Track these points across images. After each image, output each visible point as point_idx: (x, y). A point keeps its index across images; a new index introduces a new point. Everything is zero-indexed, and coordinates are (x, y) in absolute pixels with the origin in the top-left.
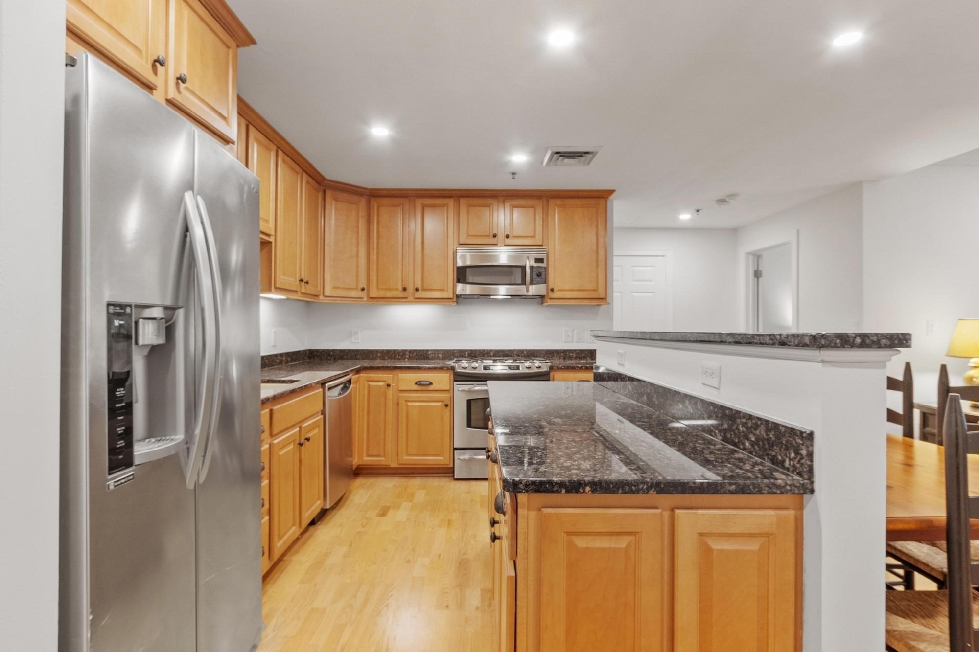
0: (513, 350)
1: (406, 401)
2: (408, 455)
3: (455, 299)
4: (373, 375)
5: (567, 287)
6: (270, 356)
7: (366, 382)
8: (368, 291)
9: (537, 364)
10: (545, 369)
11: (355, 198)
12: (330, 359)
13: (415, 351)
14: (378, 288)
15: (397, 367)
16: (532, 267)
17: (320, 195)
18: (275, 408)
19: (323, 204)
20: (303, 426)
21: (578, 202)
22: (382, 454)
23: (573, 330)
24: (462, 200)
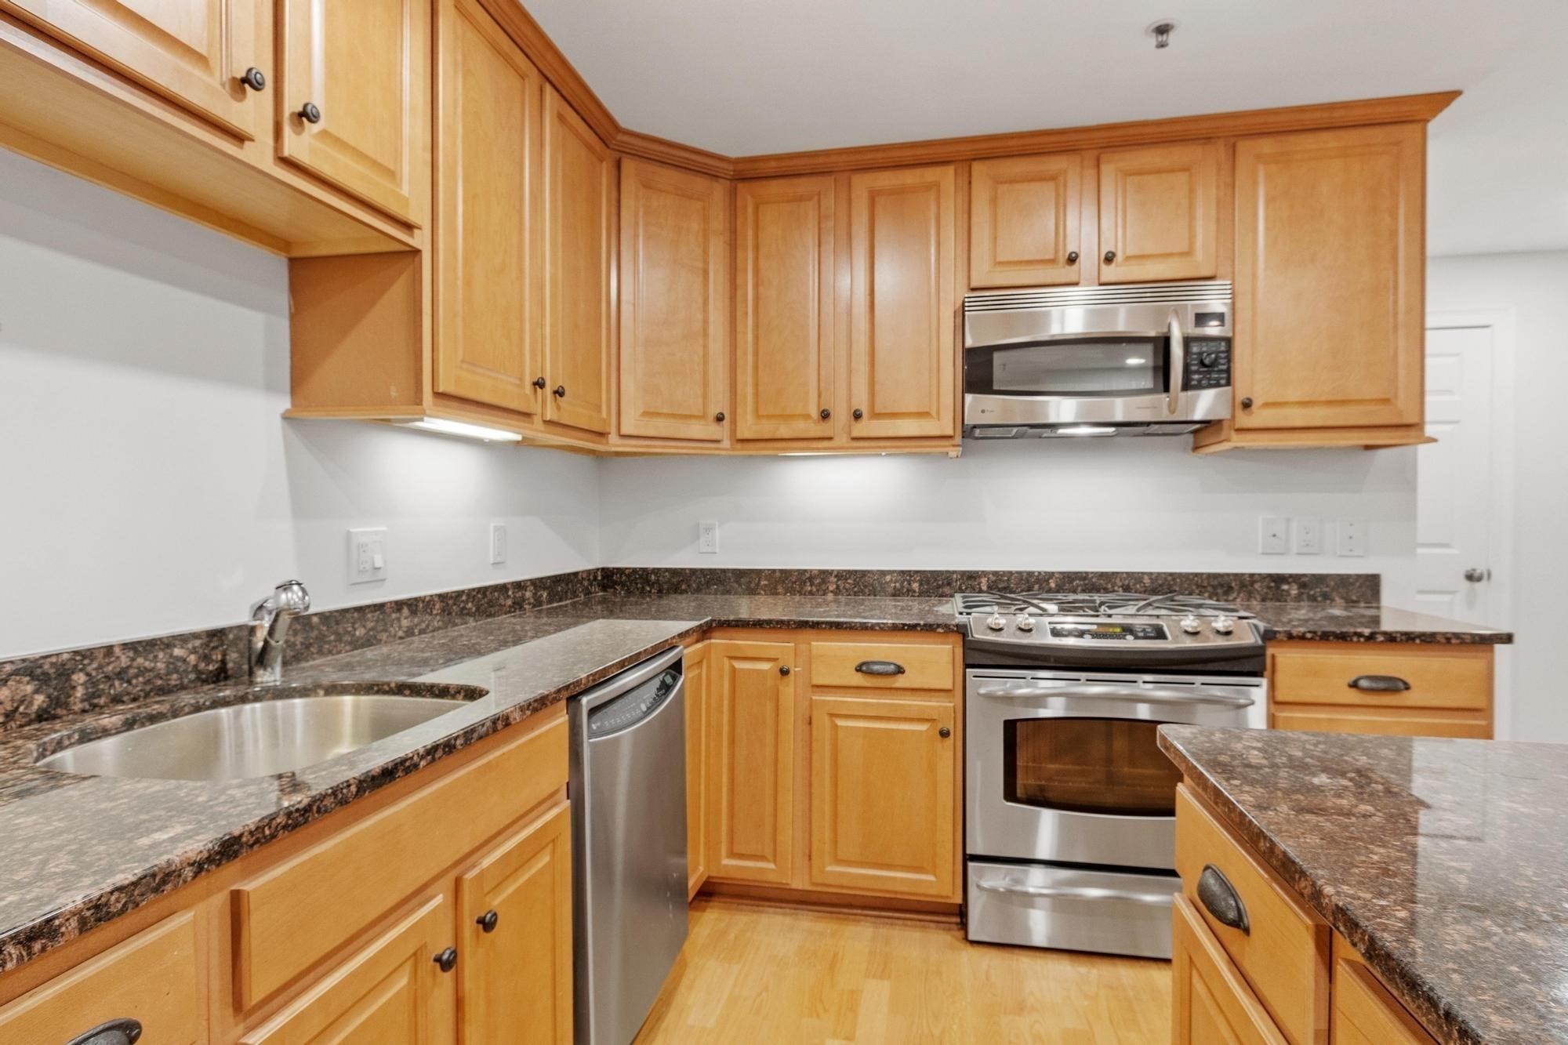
0: (1113, 573)
1: (832, 715)
2: (838, 861)
3: (958, 440)
4: (745, 642)
5: (1293, 395)
6: (483, 590)
7: (726, 659)
8: (734, 422)
9: (1222, 622)
10: (1247, 637)
11: (699, 184)
12: (650, 592)
13: (851, 573)
14: (758, 415)
15: (807, 622)
16: (1187, 341)
17: (605, 172)
18: (248, 886)
19: (614, 194)
20: (469, 876)
21: (1330, 141)
22: (768, 853)
23: (1288, 520)
24: (978, 168)
